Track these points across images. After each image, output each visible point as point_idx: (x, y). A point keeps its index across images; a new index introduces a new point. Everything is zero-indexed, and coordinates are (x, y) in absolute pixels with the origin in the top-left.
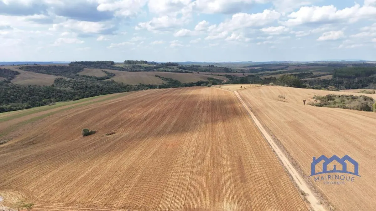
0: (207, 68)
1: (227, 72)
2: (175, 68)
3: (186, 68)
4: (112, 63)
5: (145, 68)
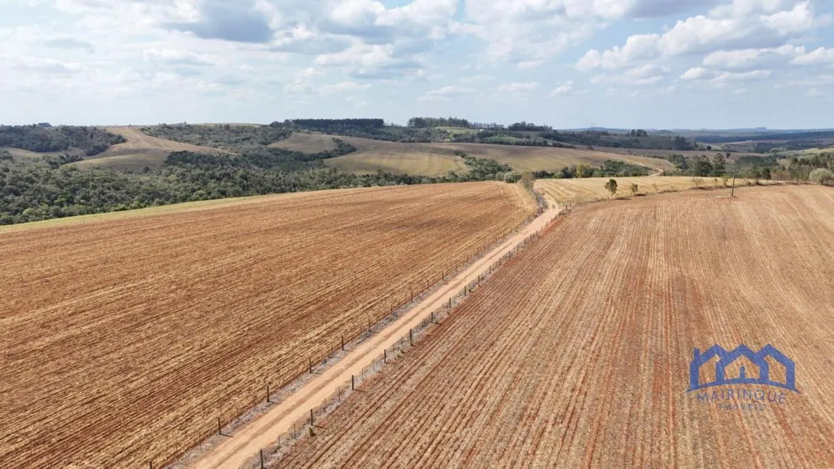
0: (626, 139)
1: (679, 149)
2: (534, 136)
3: (566, 137)
4: (379, 123)
5: (455, 136)
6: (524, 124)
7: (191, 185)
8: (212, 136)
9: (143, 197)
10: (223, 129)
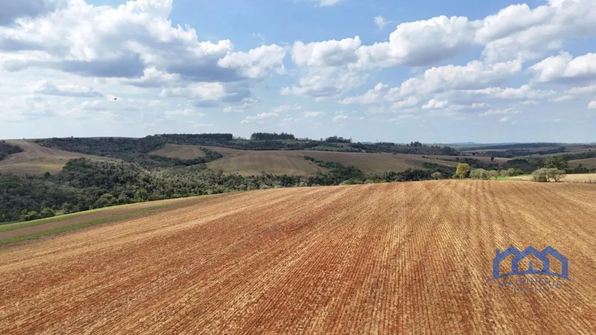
0: (408, 148)
1: (449, 155)
4: (229, 137)
6: (335, 137)
7: (97, 189)
8: (98, 147)
9: (50, 202)
10: (108, 141)
